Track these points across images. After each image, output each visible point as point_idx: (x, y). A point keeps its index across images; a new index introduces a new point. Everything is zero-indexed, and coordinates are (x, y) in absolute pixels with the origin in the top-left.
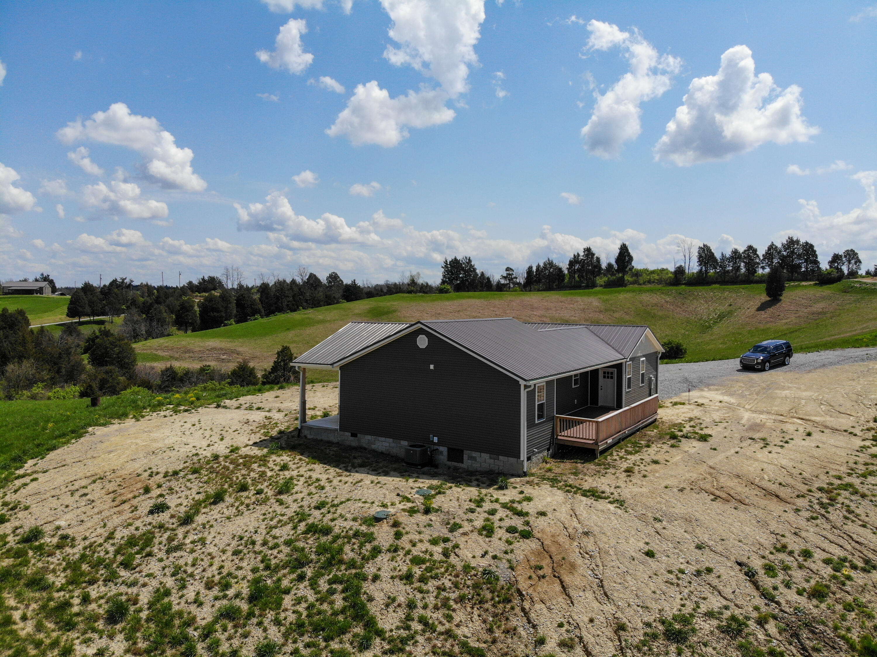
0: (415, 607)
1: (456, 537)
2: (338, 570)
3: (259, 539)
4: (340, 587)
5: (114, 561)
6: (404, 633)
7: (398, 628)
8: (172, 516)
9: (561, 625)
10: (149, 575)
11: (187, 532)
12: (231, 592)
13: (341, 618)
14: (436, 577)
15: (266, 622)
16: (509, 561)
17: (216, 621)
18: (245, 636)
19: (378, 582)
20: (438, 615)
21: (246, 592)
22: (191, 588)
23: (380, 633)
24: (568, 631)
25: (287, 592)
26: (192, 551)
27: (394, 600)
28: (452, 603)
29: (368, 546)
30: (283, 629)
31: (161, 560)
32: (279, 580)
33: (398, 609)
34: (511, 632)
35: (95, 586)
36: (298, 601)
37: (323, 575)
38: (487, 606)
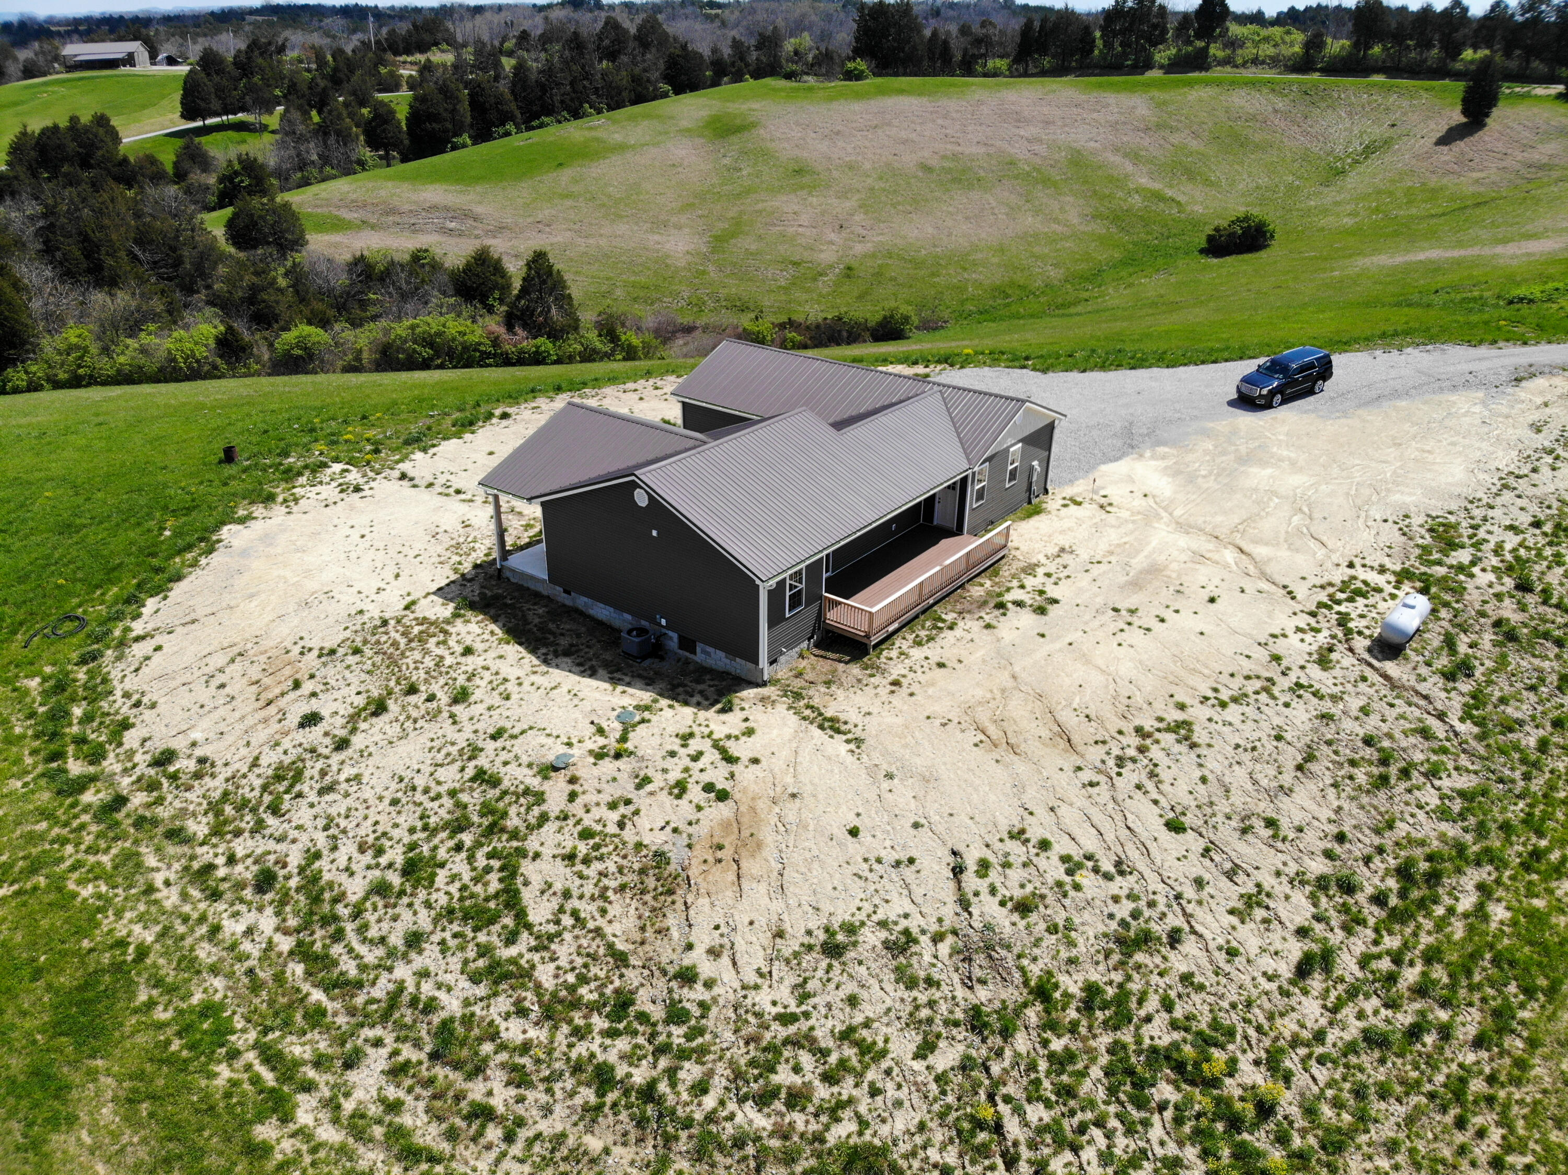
0: (570, 897)
1: (641, 799)
2: (499, 840)
3: (420, 782)
4: (496, 864)
5: (260, 803)
6: (552, 928)
7: (548, 922)
8: (326, 734)
9: (717, 927)
10: (298, 827)
11: (342, 763)
12: (383, 861)
13: (492, 905)
14: (601, 858)
15: (417, 903)
16: (690, 836)
17: (366, 899)
18: (395, 919)
19: (538, 861)
20: (593, 908)
21: (400, 861)
22: (342, 849)
23: (529, 927)
24: (722, 935)
25: (442, 865)
26: (347, 795)
27: (550, 886)
28: (610, 893)
29: (536, 811)
30: (433, 913)
31: (312, 805)
32: (435, 848)
33: (553, 899)
34: (663, 932)
35: (241, 839)
36: (453, 878)
37: (482, 845)
38: (648, 898)
